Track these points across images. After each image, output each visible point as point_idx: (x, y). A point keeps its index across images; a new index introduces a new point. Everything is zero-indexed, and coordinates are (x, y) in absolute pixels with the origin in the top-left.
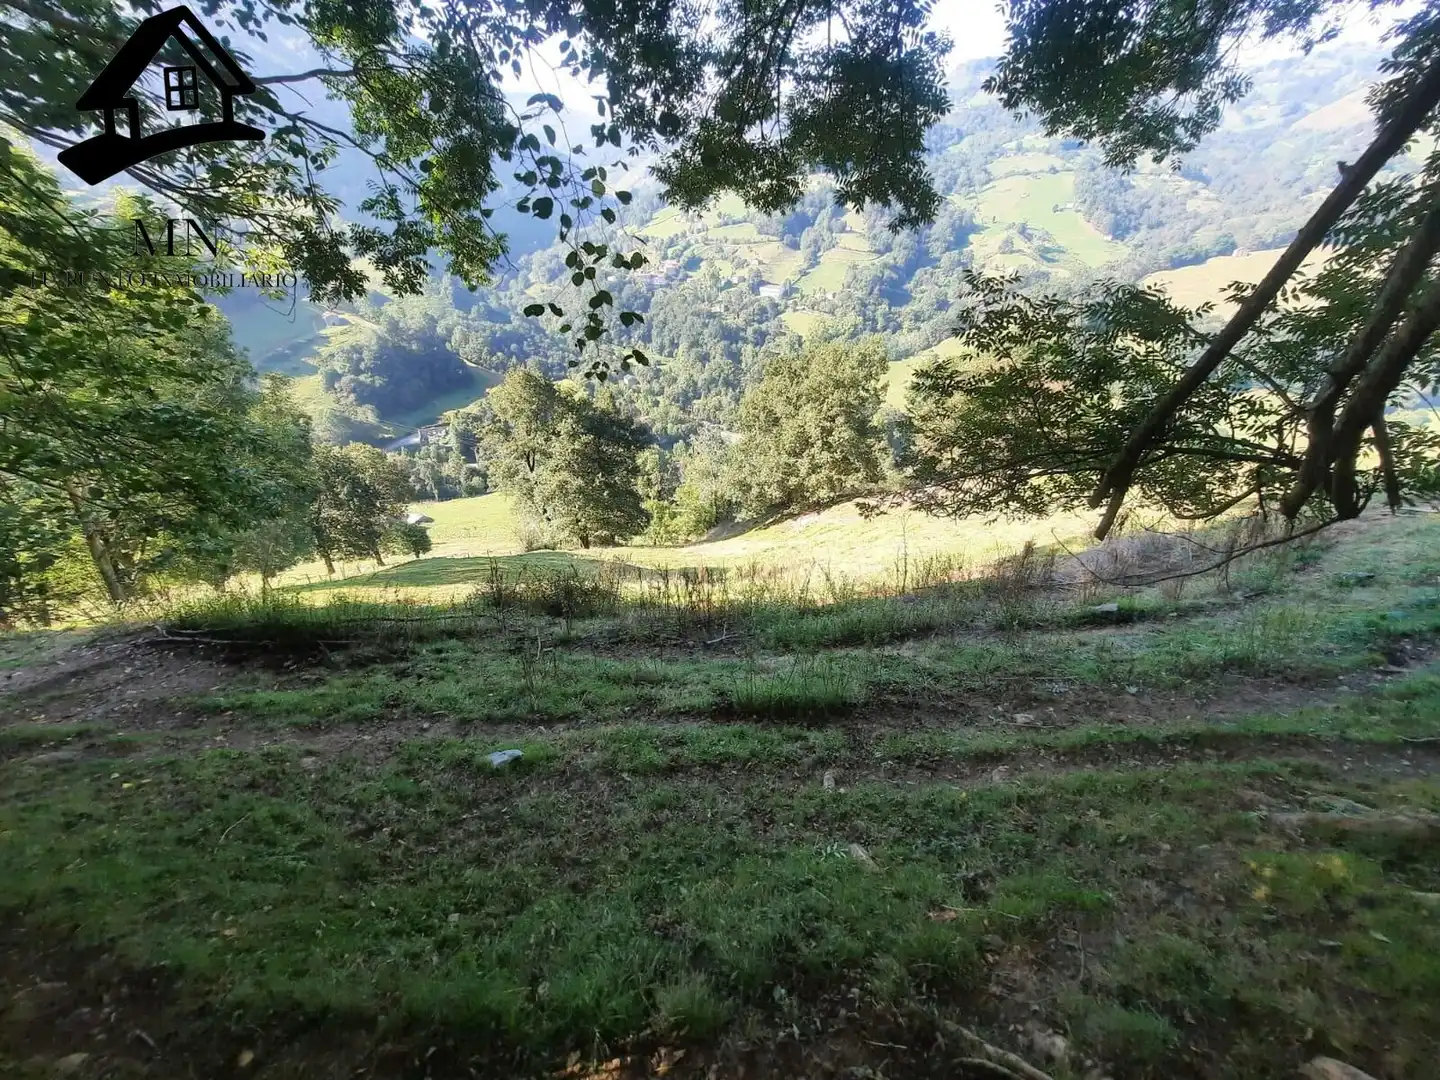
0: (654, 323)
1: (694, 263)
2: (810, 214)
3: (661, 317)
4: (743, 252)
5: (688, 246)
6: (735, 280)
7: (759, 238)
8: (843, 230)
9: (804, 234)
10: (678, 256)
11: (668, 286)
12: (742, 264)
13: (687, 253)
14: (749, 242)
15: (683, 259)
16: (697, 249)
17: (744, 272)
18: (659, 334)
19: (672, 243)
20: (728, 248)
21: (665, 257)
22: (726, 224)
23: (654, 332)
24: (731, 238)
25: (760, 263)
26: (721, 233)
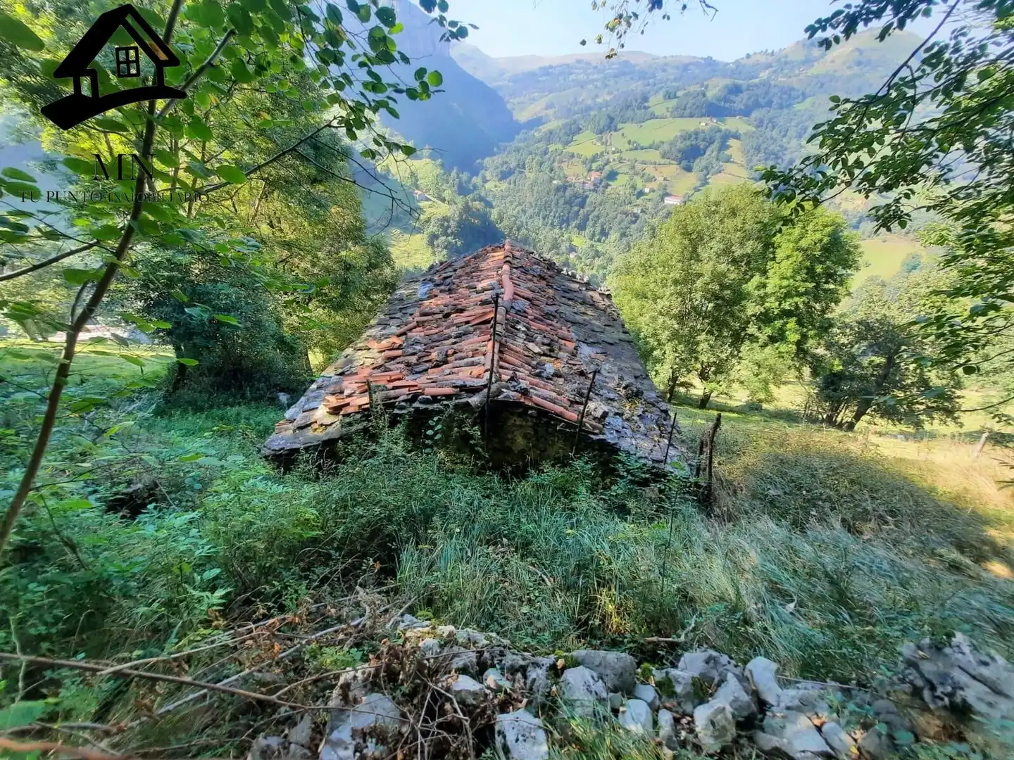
0: (590, 217)
1: (612, 176)
2: (702, 147)
3: (595, 213)
4: (650, 170)
5: (608, 163)
6: (647, 190)
7: (663, 161)
8: (728, 161)
9: (697, 161)
10: (600, 169)
11: (594, 191)
12: (651, 179)
13: (607, 168)
14: (655, 163)
15: (605, 173)
16: (615, 166)
17: (654, 185)
18: (594, 225)
19: (594, 160)
20: (639, 166)
21: (590, 170)
22: (636, 149)
23: (590, 223)
24: (640, 159)
25: (665, 179)
26: (633, 155)
